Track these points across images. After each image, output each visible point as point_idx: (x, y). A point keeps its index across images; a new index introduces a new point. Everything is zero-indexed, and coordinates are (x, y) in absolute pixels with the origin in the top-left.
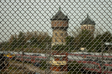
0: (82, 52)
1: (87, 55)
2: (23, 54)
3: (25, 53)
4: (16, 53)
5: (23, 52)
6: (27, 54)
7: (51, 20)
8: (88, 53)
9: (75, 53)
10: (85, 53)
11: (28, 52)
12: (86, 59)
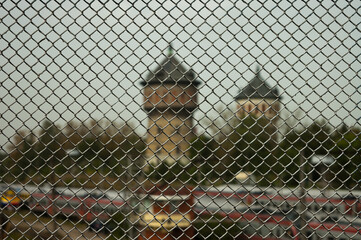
0: (243, 185)
1: (257, 194)
2: (55, 194)
3: (58, 190)
4: (32, 189)
5: (55, 186)
6: (67, 192)
7: (143, 83)
8: (257, 190)
9: (220, 188)
10: (249, 188)
11: (70, 187)
12: (252, 206)
